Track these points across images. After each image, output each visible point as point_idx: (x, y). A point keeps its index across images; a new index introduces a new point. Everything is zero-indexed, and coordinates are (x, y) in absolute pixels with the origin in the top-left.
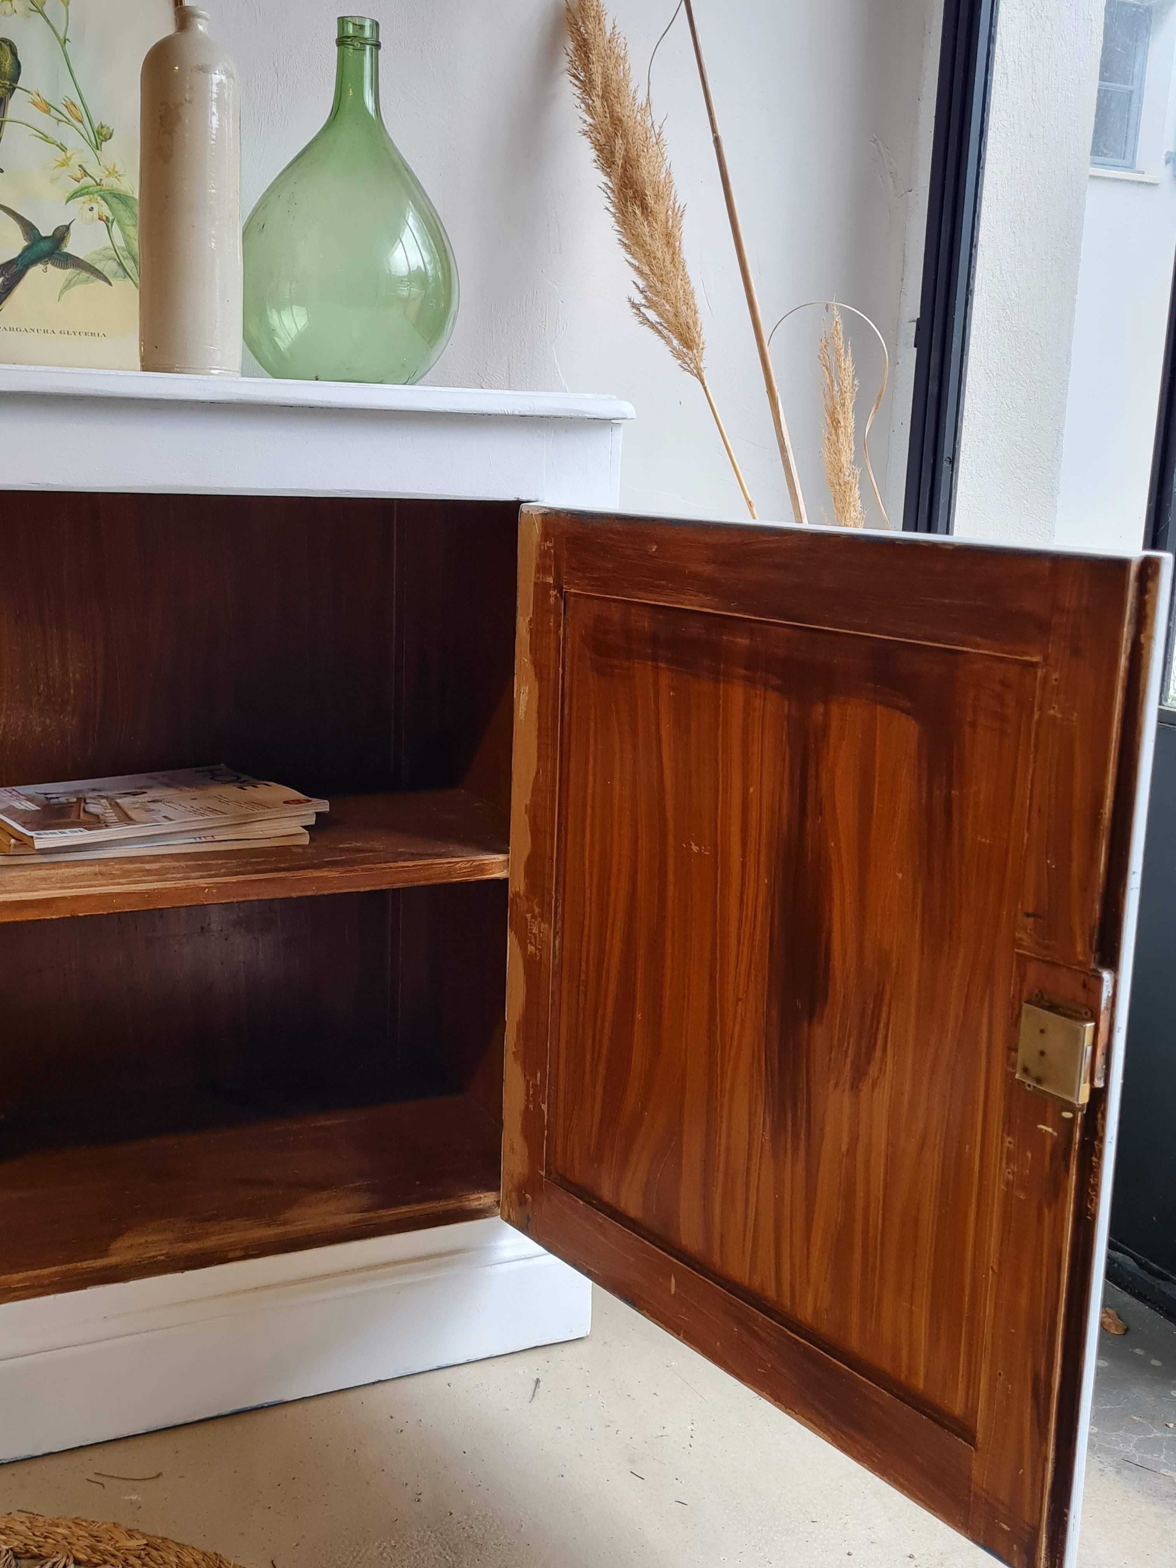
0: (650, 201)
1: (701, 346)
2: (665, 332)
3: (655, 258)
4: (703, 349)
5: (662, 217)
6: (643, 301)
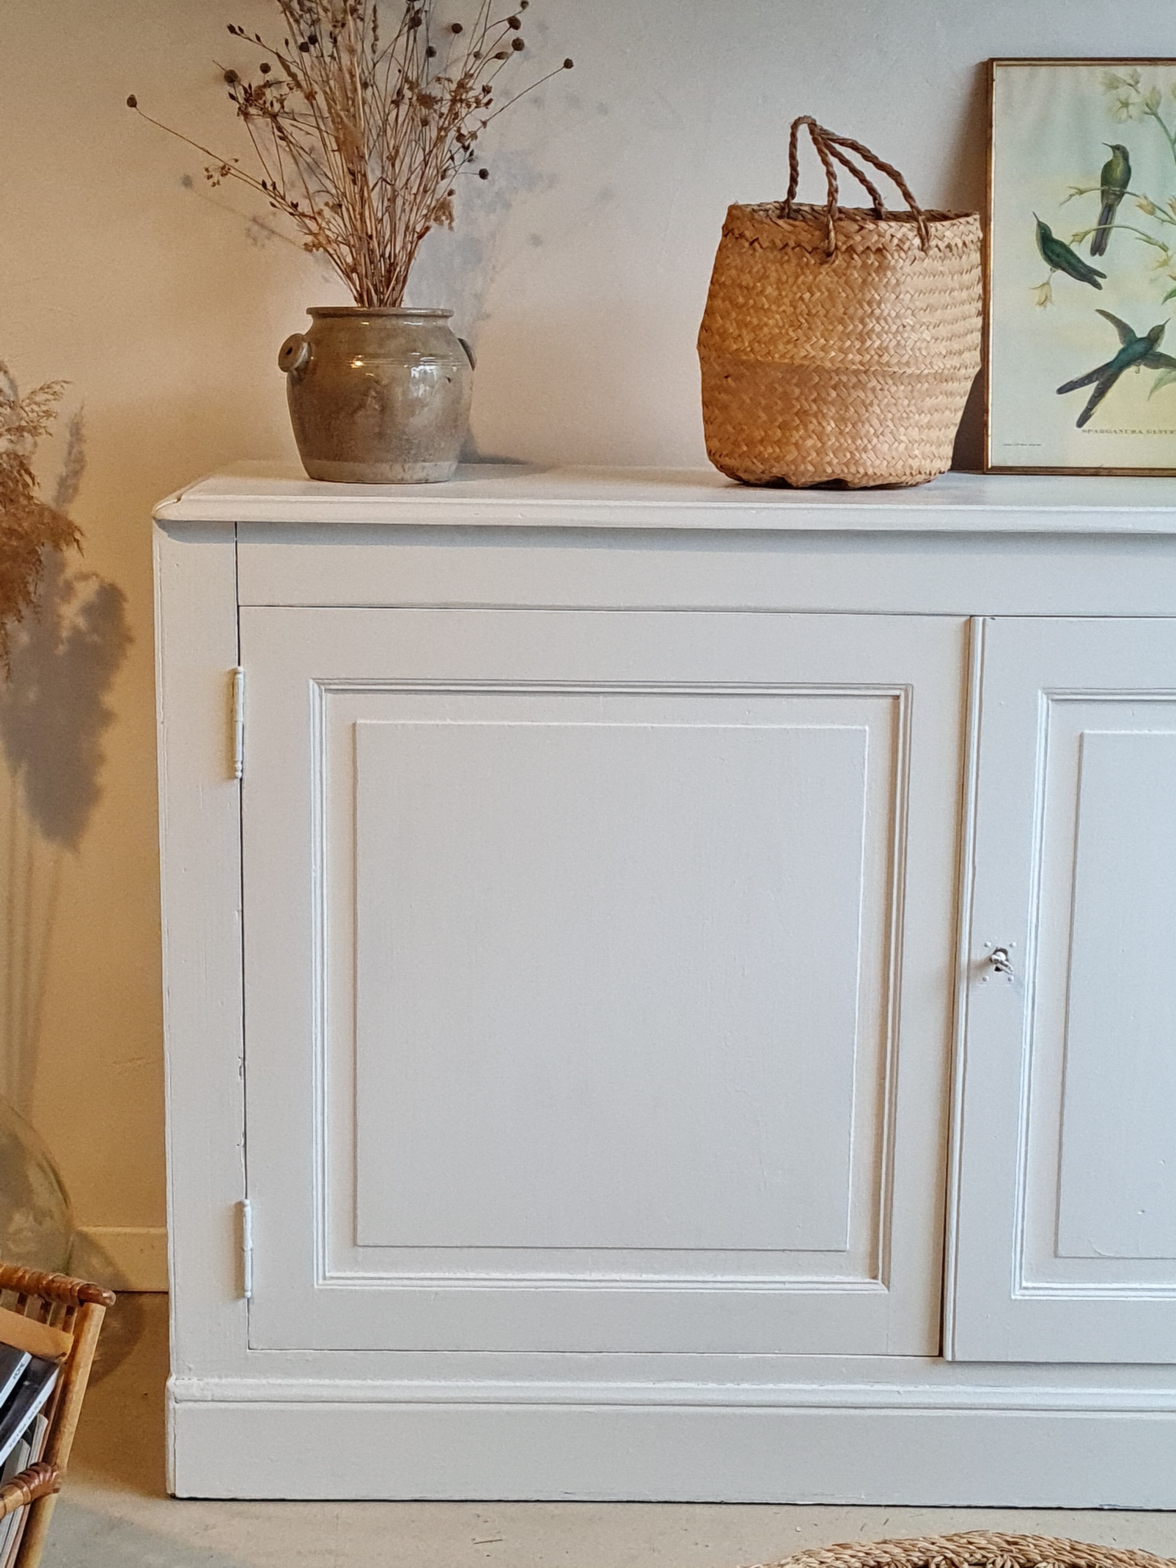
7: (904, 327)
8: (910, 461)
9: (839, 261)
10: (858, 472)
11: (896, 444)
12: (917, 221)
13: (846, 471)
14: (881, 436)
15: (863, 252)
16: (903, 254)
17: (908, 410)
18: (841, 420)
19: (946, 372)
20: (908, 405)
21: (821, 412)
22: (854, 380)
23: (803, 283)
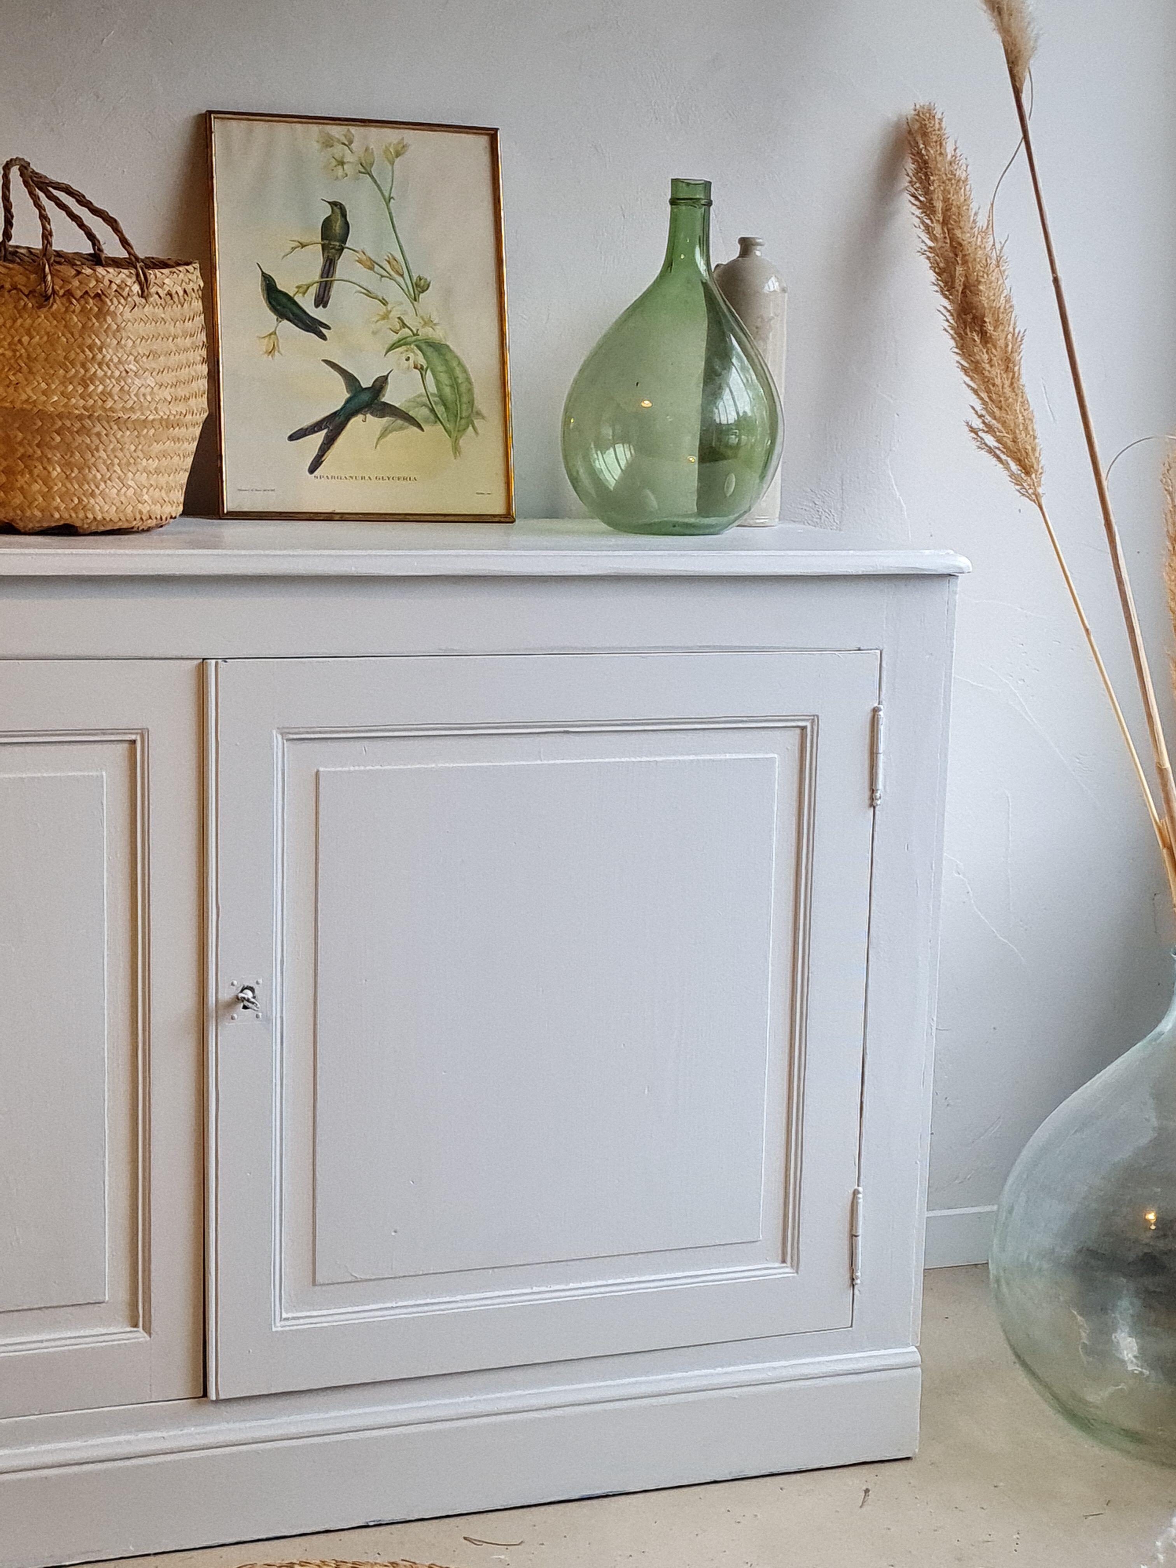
0: (990, 328)
1: (1040, 471)
2: (1003, 457)
3: (994, 385)
4: (1041, 473)
5: (1001, 343)
6: (982, 426)
7: (127, 372)
8: (140, 506)
9: (57, 306)
10: (87, 518)
11: (124, 489)
12: (136, 268)
13: (74, 515)
14: (108, 481)
15: (82, 297)
16: (122, 301)
17: (134, 455)
18: (67, 465)
19: (172, 417)
20: (135, 451)
21: (46, 456)
22: (78, 425)
23: (22, 325)
